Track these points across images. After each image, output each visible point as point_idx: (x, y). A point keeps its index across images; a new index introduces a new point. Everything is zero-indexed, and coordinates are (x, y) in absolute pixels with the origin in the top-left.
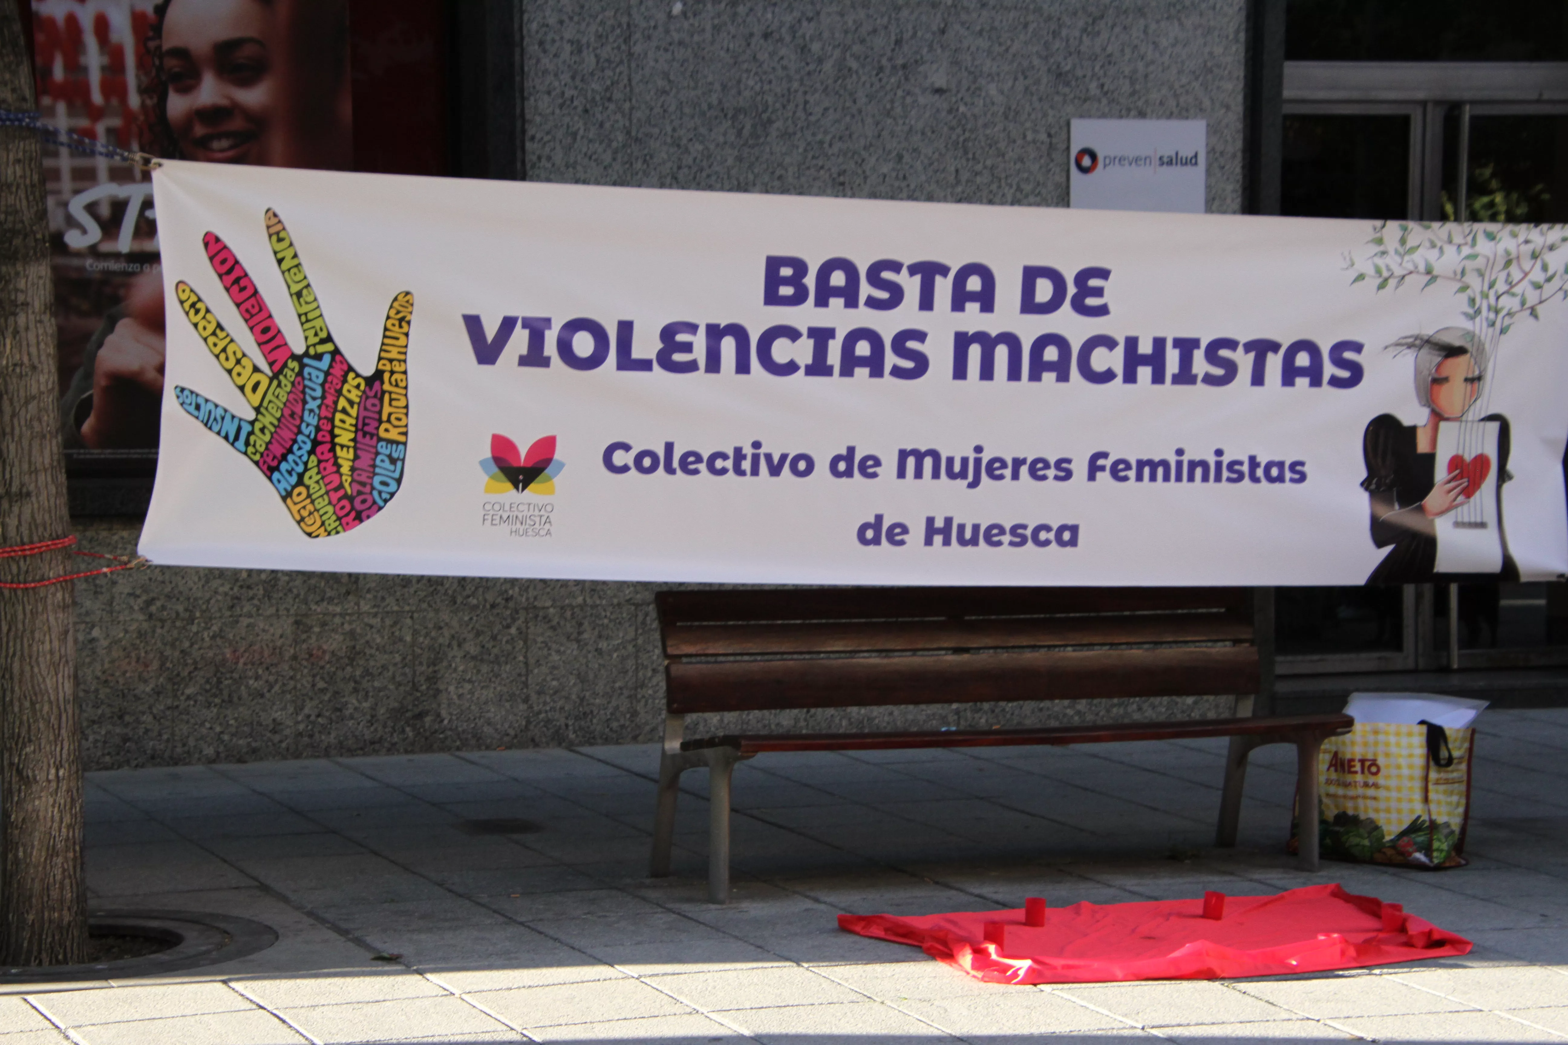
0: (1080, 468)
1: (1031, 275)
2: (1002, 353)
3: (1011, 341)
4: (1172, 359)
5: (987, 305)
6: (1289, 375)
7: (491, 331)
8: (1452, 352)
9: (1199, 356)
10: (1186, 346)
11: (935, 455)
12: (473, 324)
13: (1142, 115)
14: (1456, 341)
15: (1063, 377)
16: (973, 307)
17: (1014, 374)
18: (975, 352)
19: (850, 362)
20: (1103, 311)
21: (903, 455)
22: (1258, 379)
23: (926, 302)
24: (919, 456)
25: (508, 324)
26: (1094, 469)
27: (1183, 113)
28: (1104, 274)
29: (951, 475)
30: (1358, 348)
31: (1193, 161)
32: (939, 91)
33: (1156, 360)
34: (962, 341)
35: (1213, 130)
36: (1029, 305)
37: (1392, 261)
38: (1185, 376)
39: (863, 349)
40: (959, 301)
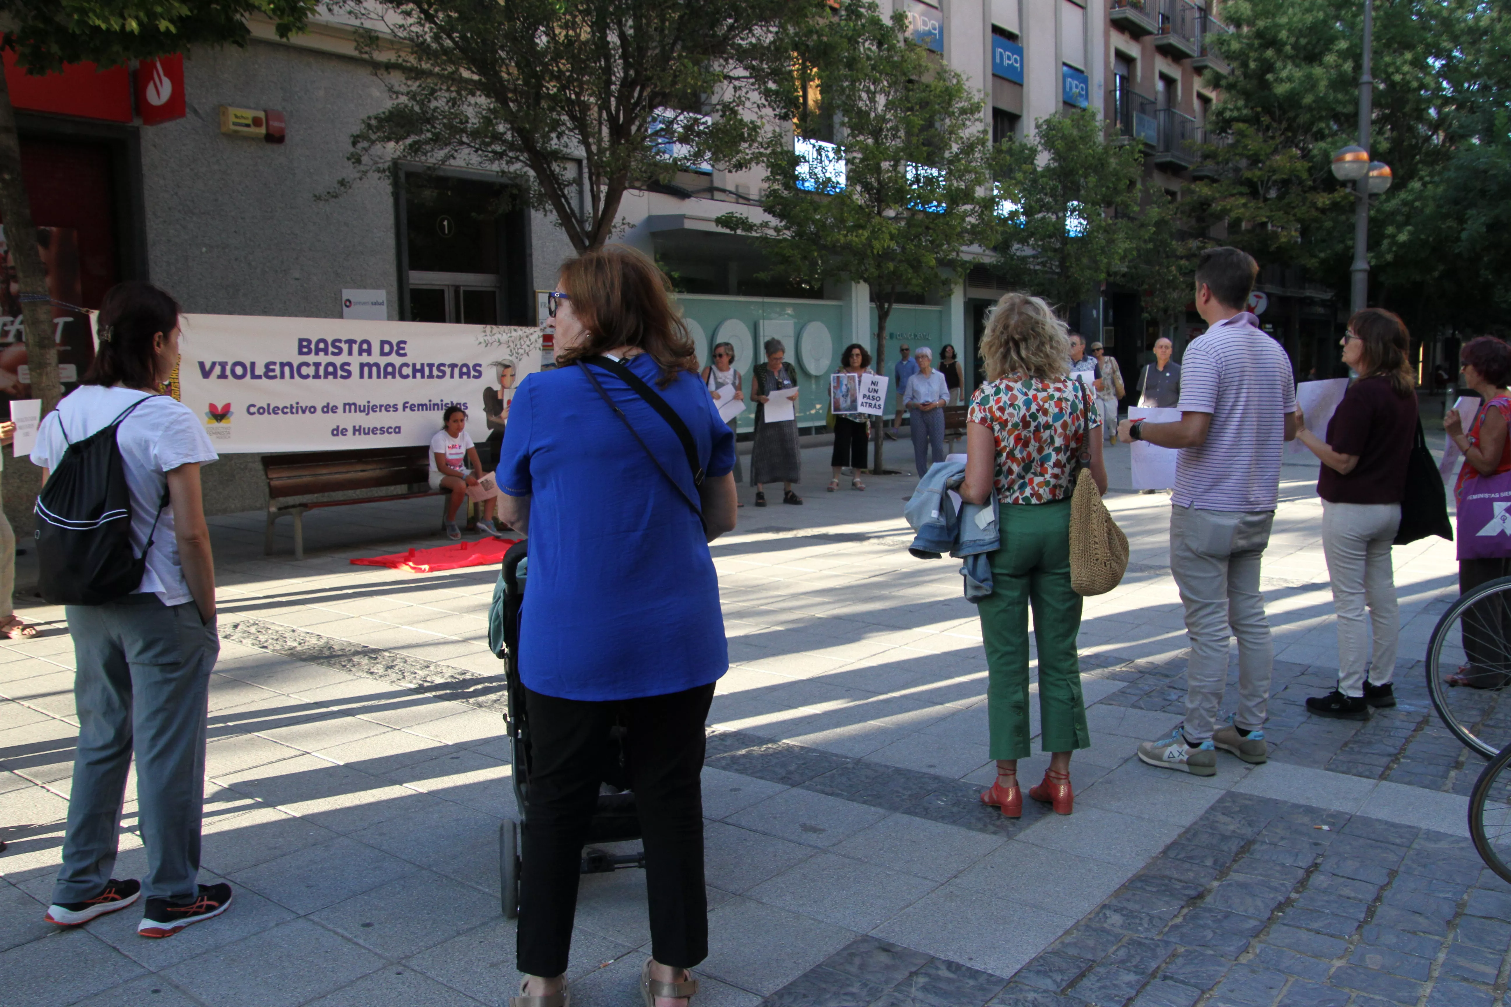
0: (400, 407)
1: (383, 343)
2: (374, 369)
3: (377, 365)
4: (427, 370)
5: (369, 354)
6: (461, 375)
7: (208, 366)
8: (507, 367)
9: (435, 369)
10: (431, 366)
11: (355, 404)
12: (202, 365)
13: (365, 288)
14: (507, 363)
15: (394, 377)
16: (365, 354)
17: (379, 377)
18: (366, 369)
19: (327, 374)
20: (405, 355)
21: (345, 405)
22: (452, 376)
23: (350, 353)
24: (350, 405)
25: (214, 364)
26: (405, 408)
27: (377, 287)
28: (405, 342)
29: (361, 411)
30: (480, 365)
31: (382, 304)
32: (297, 279)
33: (422, 371)
34: (362, 366)
35: (388, 293)
36: (383, 354)
37: (489, 338)
38: (431, 376)
39: (331, 369)
40: (361, 352)
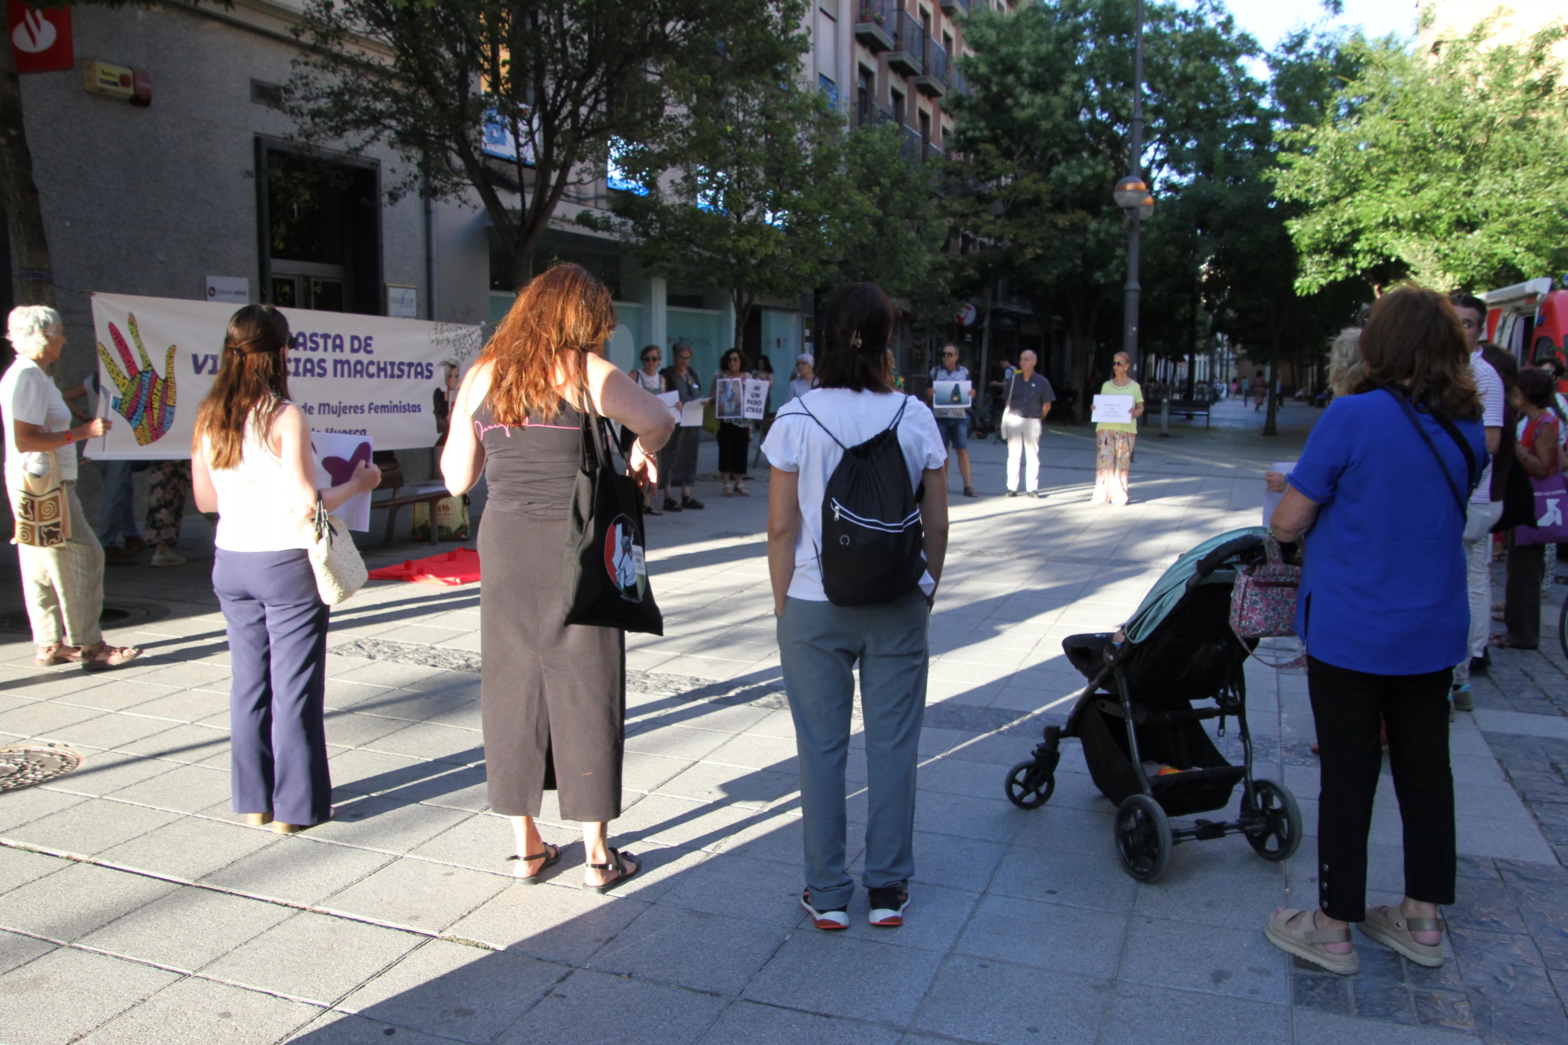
0: (366, 409)
1: (354, 338)
2: (346, 366)
3: (348, 362)
4: (389, 368)
5: (342, 351)
6: (417, 374)
7: (201, 360)
8: (453, 367)
9: (396, 368)
10: (392, 364)
11: (328, 405)
12: (195, 358)
13: (228, 275)
14: (452, 362)
15: (362, 376)
16: (338, 350)
17: (350, 376)
18: (339, 366)
19: (306, 371)
20: (371, 352)
21: (320, 405)
22: (409, 377)
23: (326, 349)
24: (324, 405)
25: (206, 357)
26: (370, 409)
27: (240, 275)
28: (370, 338)
29: (334, 413)
30: (431, 365)
31: (244, 294)
33: (385, 369)
34: (336, 362)
35: (250, 282)
36: (354, 351)
37: (439, 336)
38: (392, 376)
39: (309, 366)
40: (335, 347)
